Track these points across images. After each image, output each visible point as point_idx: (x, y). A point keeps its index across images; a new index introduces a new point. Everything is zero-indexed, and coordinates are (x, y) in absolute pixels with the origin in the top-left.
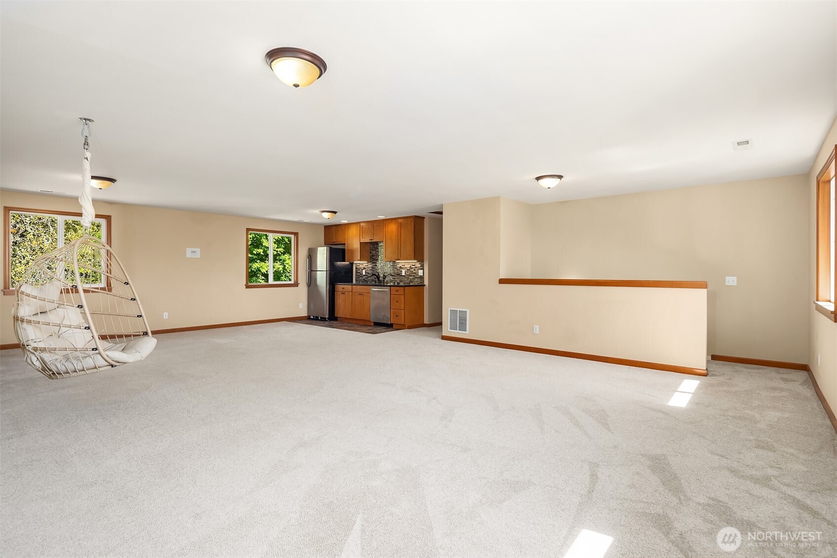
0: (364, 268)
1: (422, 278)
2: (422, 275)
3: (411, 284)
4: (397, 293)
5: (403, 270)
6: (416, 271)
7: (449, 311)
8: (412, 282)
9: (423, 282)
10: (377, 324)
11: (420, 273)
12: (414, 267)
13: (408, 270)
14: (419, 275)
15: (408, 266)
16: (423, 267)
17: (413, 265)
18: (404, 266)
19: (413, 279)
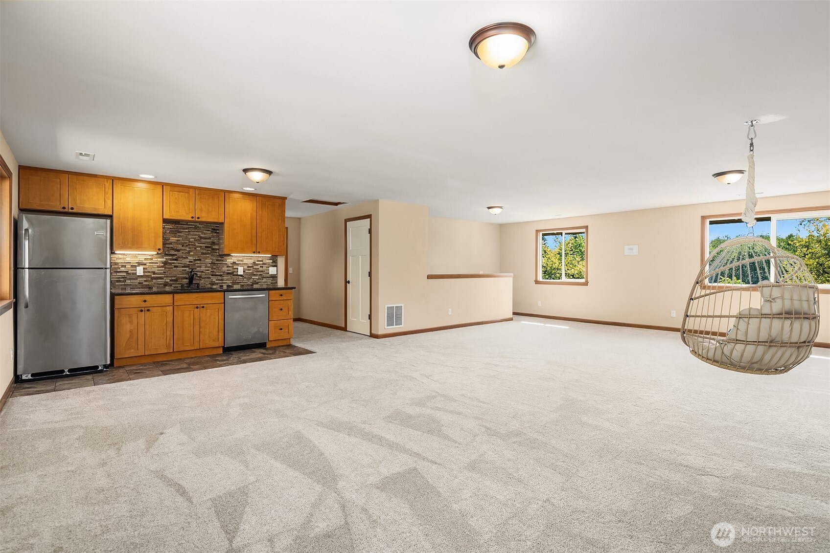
0: (139, 264)
1: (274, 277)
2: (276, 273)
3: (255, 286)
4: (281, 298)
5: (239, 268)
6: (264, 268)
7: (386, 308)
8: (257, 283)
9: (277, 283)
10: (228, 350)
11: (272, 271)
12: (261, 263)
13: (248, 267)
14: (270, 273)
15: (250, 262)
16: (276, 263)
17: (258, 261)
18: (242, 261)
19: (258, 279)
